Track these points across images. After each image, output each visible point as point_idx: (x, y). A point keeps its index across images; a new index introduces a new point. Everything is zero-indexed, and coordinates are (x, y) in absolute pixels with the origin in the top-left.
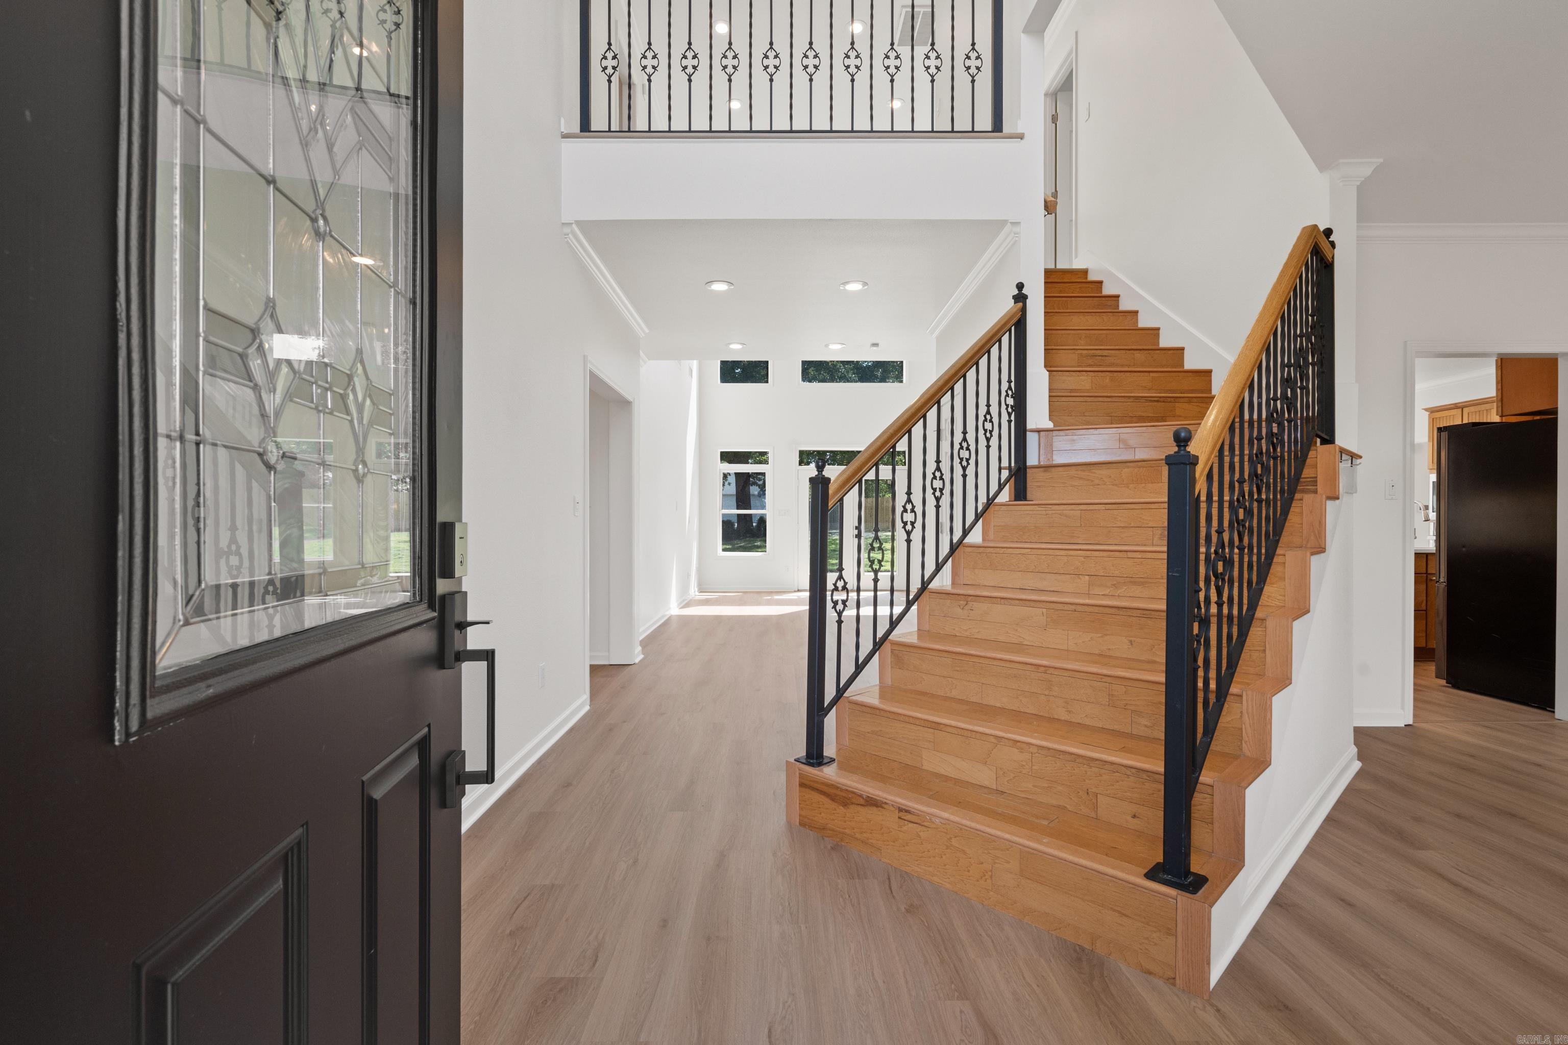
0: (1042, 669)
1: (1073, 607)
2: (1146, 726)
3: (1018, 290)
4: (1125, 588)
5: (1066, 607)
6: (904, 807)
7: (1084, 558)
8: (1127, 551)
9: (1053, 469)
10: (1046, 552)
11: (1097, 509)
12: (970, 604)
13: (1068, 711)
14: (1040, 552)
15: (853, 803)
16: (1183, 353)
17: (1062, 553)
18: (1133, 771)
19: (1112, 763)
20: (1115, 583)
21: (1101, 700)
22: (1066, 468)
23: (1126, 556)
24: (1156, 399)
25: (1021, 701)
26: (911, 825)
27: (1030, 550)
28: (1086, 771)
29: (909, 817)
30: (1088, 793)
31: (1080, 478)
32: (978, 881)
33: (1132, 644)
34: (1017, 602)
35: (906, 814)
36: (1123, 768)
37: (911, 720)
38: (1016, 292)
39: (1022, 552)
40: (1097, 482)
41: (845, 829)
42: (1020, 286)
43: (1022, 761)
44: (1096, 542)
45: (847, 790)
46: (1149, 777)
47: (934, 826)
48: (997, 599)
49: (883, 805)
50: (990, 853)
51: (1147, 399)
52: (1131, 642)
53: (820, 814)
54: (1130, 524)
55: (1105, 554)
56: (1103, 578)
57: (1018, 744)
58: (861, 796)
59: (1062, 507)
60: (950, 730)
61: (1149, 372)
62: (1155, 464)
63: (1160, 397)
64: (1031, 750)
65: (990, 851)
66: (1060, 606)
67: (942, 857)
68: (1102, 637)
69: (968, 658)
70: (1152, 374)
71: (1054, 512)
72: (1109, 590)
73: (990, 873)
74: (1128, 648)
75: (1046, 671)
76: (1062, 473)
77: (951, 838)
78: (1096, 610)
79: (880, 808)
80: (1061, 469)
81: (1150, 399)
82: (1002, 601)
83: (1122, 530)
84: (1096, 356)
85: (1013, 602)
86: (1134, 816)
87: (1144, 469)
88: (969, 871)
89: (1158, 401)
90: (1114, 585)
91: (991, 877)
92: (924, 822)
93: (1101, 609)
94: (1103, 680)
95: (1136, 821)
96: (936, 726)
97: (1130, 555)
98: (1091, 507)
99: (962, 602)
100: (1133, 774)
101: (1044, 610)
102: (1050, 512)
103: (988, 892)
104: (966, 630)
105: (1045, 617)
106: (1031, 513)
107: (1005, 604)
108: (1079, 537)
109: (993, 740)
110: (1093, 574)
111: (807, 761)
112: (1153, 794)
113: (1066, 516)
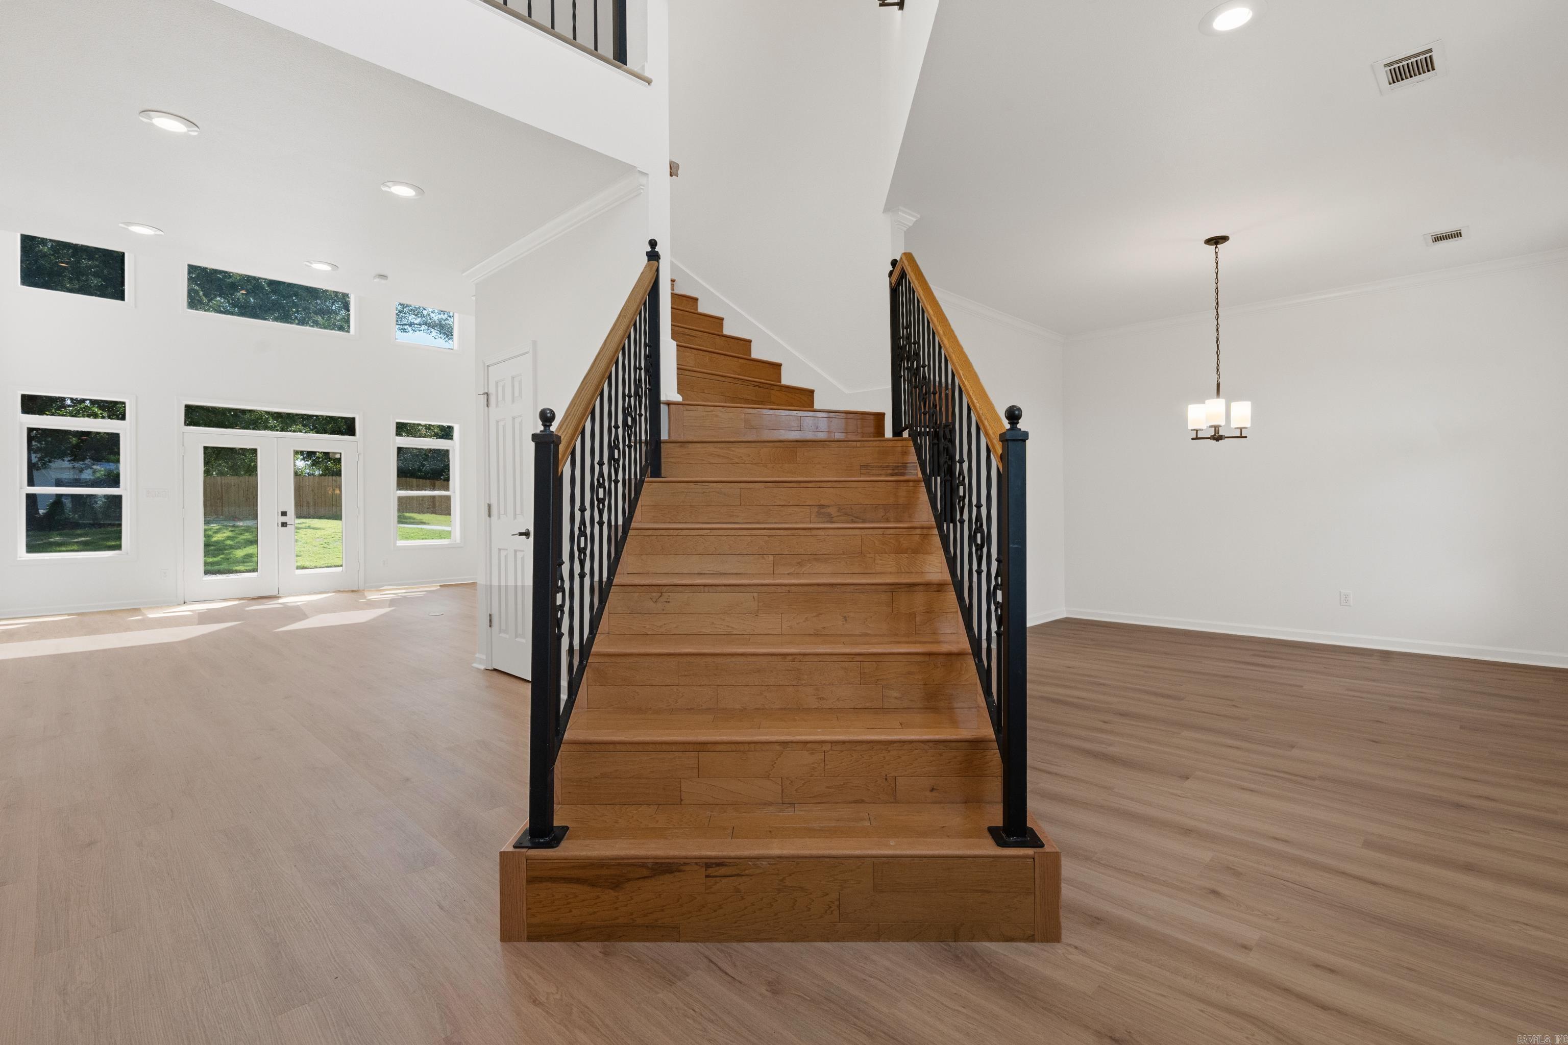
0: (790, 658)
1: (787, 588)
2: (896, 698)
3: (651, 248)
4: (810, 565)
5: (780, 589)
6: (713, 861)
7: (769, 537)
8: (810, 529)
9: (690, 445)
10: (729, 532)
11: (756, 487)
12: (666, 595)
13: (818, 698)
14: (721, 532)
15: (629, 880)
16: (750, 345)
17: (745, 532)
18: (931, 744)
19: (911, 742)
20: (800, 561)
21: (853, 680)
22: (705, 444)
23: (810, 534)
24: (757, 384)
25: (766, 697)
26: (724, 880)
27: (709, 531)
28: (884, 757)
29: (723, 871)
30: (886, 779)
31: (719, 456)
32: (821, 917)
33: (846, 620)
34: (724, 588)
35: (717, 868)
36: (921, 744)
37: (664, 747)
38: (649, 249)
39: (701, 534)
40: (736, 460)
41: (617, 918)
42: (653, 243)
43: (813, 764)
44: (756, 521)
45: (619, 865)
46: (945, 747)
47: (761, 871)
48: (699, 587)
49: (682, 868)
50: (837, 880)
51: (751, 382)
52: (845, 618)
53: (570, 911)
54: (789, 502)
55: (789, 532)
56: (788, 556)
57: (809, 745)
58: (644, 866)
59: (720, 485)
60: (720, 747)
61: (739, 358)
62: (790, 445)
63: (760, 383)
64: (824, 748)
65: (835, 877)
66: (773, 589)
67: (772, 906)
68: (817, 616)
69: (698, 659)
70: (741, 361)
71: (711, 490)
72: (793, 569)
73: (837, 903)
74: (843, 624)
75: (794, 659)
76: (700, 449)
77: (784, 878)
78: (811, 589)
79: (677, 874)
80: (699, 445)
81: (753, 383)
82: (706, 588)
83: (782, 509)
84: (686, 334)
85: (719, 589)
86: (932, 790)
87: (781, 449)
88: (809, 910)
89: (759, 386)
90: (798, 563)
91: (839, 906)
92: (745, 870)
93: (816, 587)
94: (855, 660)
95: (934, 794)
96: (702, 746)
97: (814, 532)
98: (751, 485)
99: (654, 594)
100: (931, 747)
101: (756, 595)
102: (708, 490)
103: (835, 925)
104: (661, 627)
105: (756, 602)
106: (686, 491)
107: (709, 592)
108: (738, 517)
109: (778, 748)
110: (777, 553)
111: (532, 843)
112: (949, 763)
113: (725, 494)
